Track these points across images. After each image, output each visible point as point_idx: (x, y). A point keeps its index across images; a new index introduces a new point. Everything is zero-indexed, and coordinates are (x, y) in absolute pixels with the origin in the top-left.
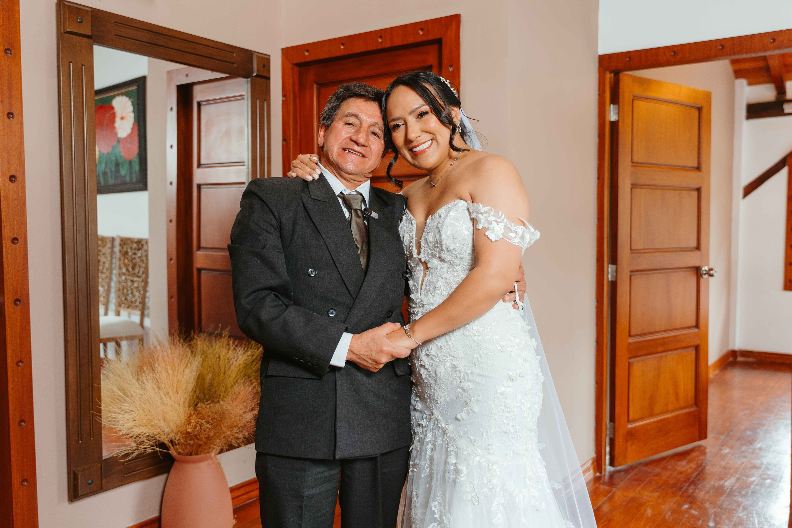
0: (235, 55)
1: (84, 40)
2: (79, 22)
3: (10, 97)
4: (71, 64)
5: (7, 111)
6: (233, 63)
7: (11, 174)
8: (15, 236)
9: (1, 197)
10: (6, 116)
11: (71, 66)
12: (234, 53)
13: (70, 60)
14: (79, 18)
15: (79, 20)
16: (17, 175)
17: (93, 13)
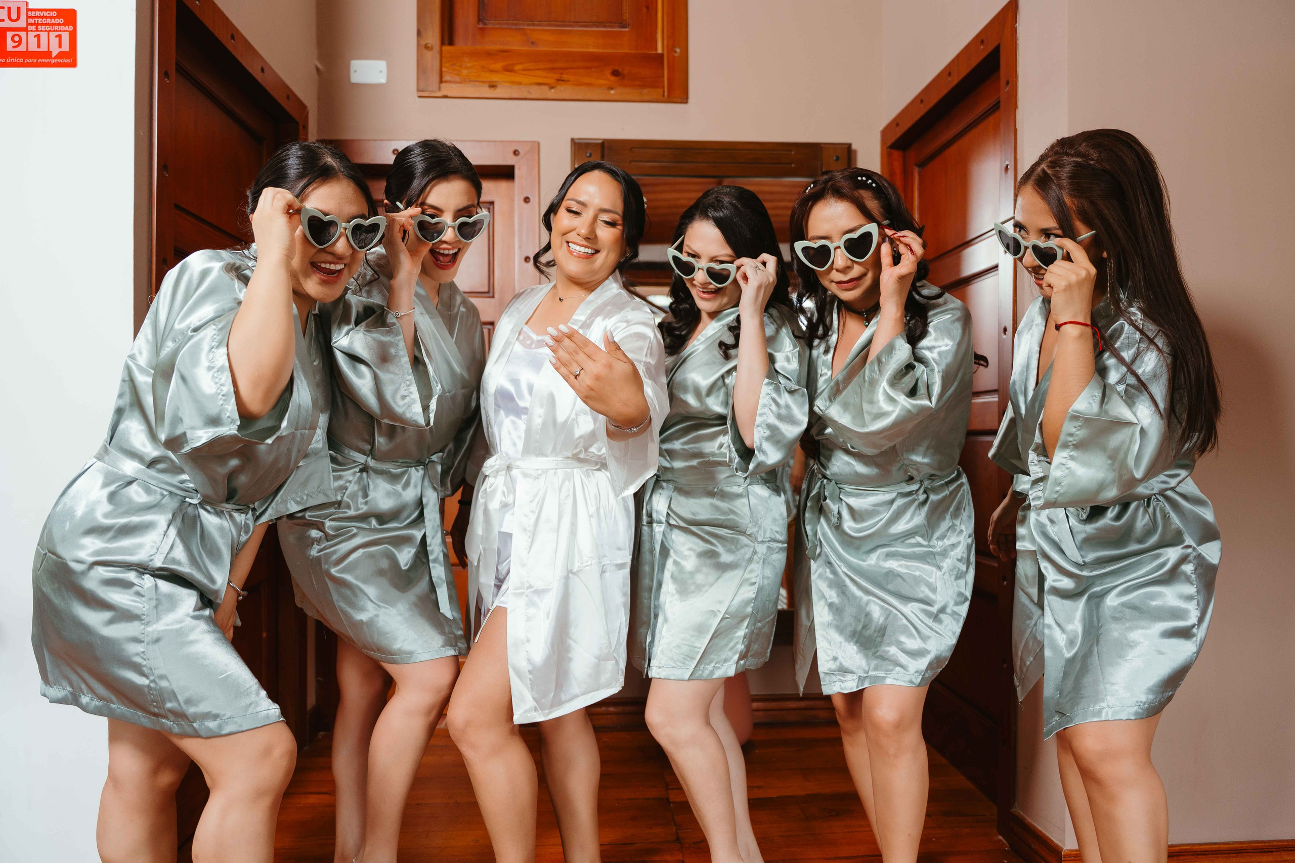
0: (793, 152)
3: (528, 243)
6: (790, 164)
12: (790, 151)
14: (588, 152)
17: (606, 145)
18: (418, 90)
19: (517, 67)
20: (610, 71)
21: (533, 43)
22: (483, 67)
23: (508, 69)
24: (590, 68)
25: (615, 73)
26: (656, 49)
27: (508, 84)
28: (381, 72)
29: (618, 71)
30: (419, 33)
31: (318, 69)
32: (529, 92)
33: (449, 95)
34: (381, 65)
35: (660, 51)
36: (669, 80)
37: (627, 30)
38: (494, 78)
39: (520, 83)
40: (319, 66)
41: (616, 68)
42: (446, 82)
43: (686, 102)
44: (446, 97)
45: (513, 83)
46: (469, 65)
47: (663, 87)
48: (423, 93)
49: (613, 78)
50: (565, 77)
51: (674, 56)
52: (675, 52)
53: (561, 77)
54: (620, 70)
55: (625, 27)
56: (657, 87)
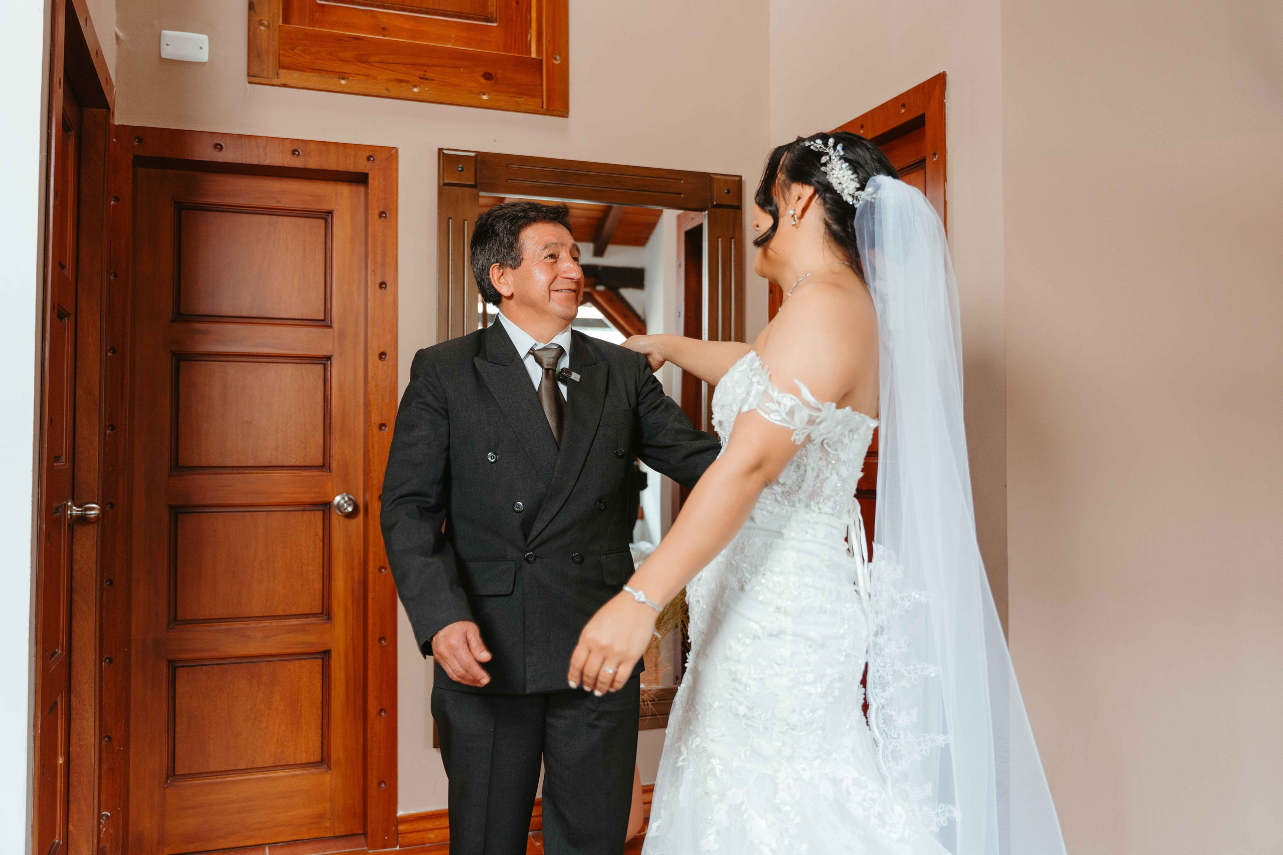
0: (682, 182)
1: (467, 190)
2: (460, 171)
3: (383, 265)
4: (451, 220)
5: (379, 280)
6: (680, 194)
7: (381, 350)
8: (383, 422)
9: (369, 377)
10: (377, 286)
11: (451, 222)
12: (680, 180)
13: (449, 216)
14: (460, 166)
15: (459, 169)
16: (388, 351)
17: (479, 158)
18: (248, 75)
19: (372, 59)
20: (482, 73)
21: (384, 29)
22: (331, 54)
23: (361, 60)
24: (459, 67)
25: (487, 76)
26: (529, 53)
27: (362, 78)
28: (201, 48)
29: (490, 74)
30: (251, 6)
31: (117, 37)
32: (387, 89)
33: (290, 84)
34: (203, 39)
35: (534, 55)
36: (548, 89)
37: (495, 25)
38: (347, 68)
39: (375, 78)
40: (120, 34)
41: (490, 71)
42: (284, 68)
43: (567, 117)
44: (285, 86)
45: (367, 75)
46: (313, 50)
47: (542, 97)
48: (254, 77)
49: (483, 81)
50: (429, 75)
51: (554, 64)
52: (556, 59)
53: (424, 75)
54: (493, 75)
55: (492, 22)
56: (533, 96)
